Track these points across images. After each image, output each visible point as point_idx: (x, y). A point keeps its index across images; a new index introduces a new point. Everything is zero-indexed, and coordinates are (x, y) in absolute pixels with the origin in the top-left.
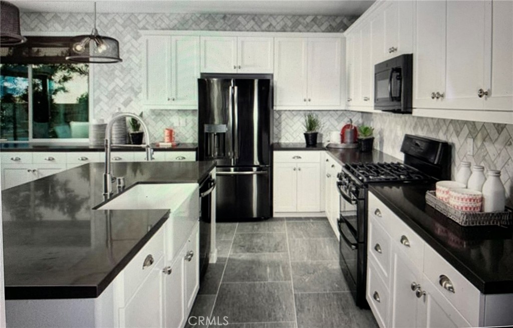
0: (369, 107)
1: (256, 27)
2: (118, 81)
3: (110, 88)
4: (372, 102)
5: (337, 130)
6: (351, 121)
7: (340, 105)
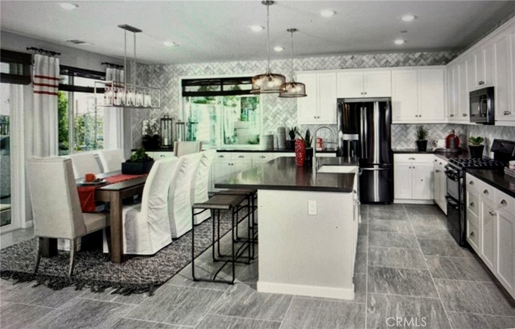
0: (467, 121)
1: (377, 64)
2: (279, 105)
3: (274, 111)
4: (468, 117)
5: (442, 139)
6: (453, 131)
7: (444, 120)
